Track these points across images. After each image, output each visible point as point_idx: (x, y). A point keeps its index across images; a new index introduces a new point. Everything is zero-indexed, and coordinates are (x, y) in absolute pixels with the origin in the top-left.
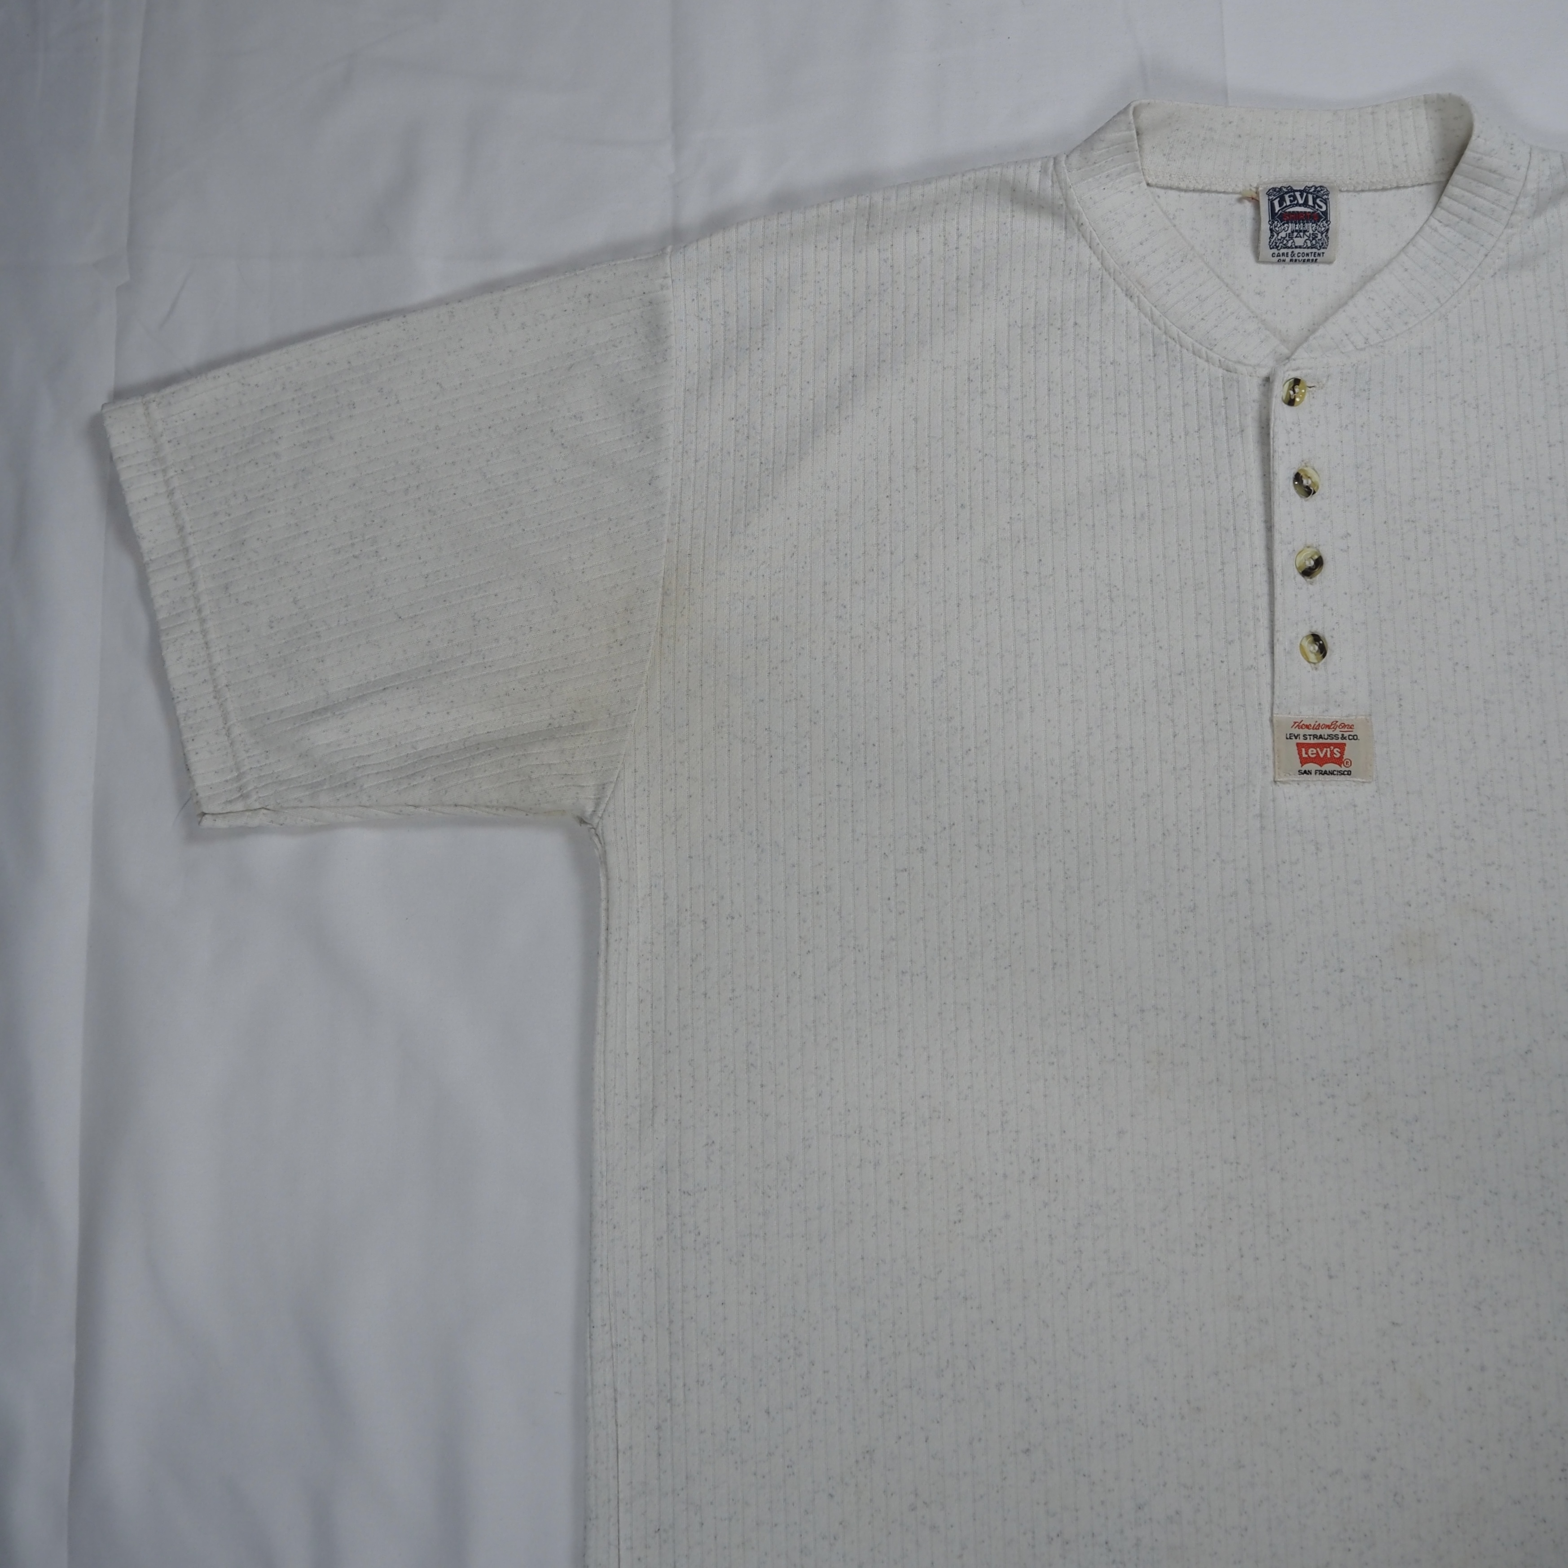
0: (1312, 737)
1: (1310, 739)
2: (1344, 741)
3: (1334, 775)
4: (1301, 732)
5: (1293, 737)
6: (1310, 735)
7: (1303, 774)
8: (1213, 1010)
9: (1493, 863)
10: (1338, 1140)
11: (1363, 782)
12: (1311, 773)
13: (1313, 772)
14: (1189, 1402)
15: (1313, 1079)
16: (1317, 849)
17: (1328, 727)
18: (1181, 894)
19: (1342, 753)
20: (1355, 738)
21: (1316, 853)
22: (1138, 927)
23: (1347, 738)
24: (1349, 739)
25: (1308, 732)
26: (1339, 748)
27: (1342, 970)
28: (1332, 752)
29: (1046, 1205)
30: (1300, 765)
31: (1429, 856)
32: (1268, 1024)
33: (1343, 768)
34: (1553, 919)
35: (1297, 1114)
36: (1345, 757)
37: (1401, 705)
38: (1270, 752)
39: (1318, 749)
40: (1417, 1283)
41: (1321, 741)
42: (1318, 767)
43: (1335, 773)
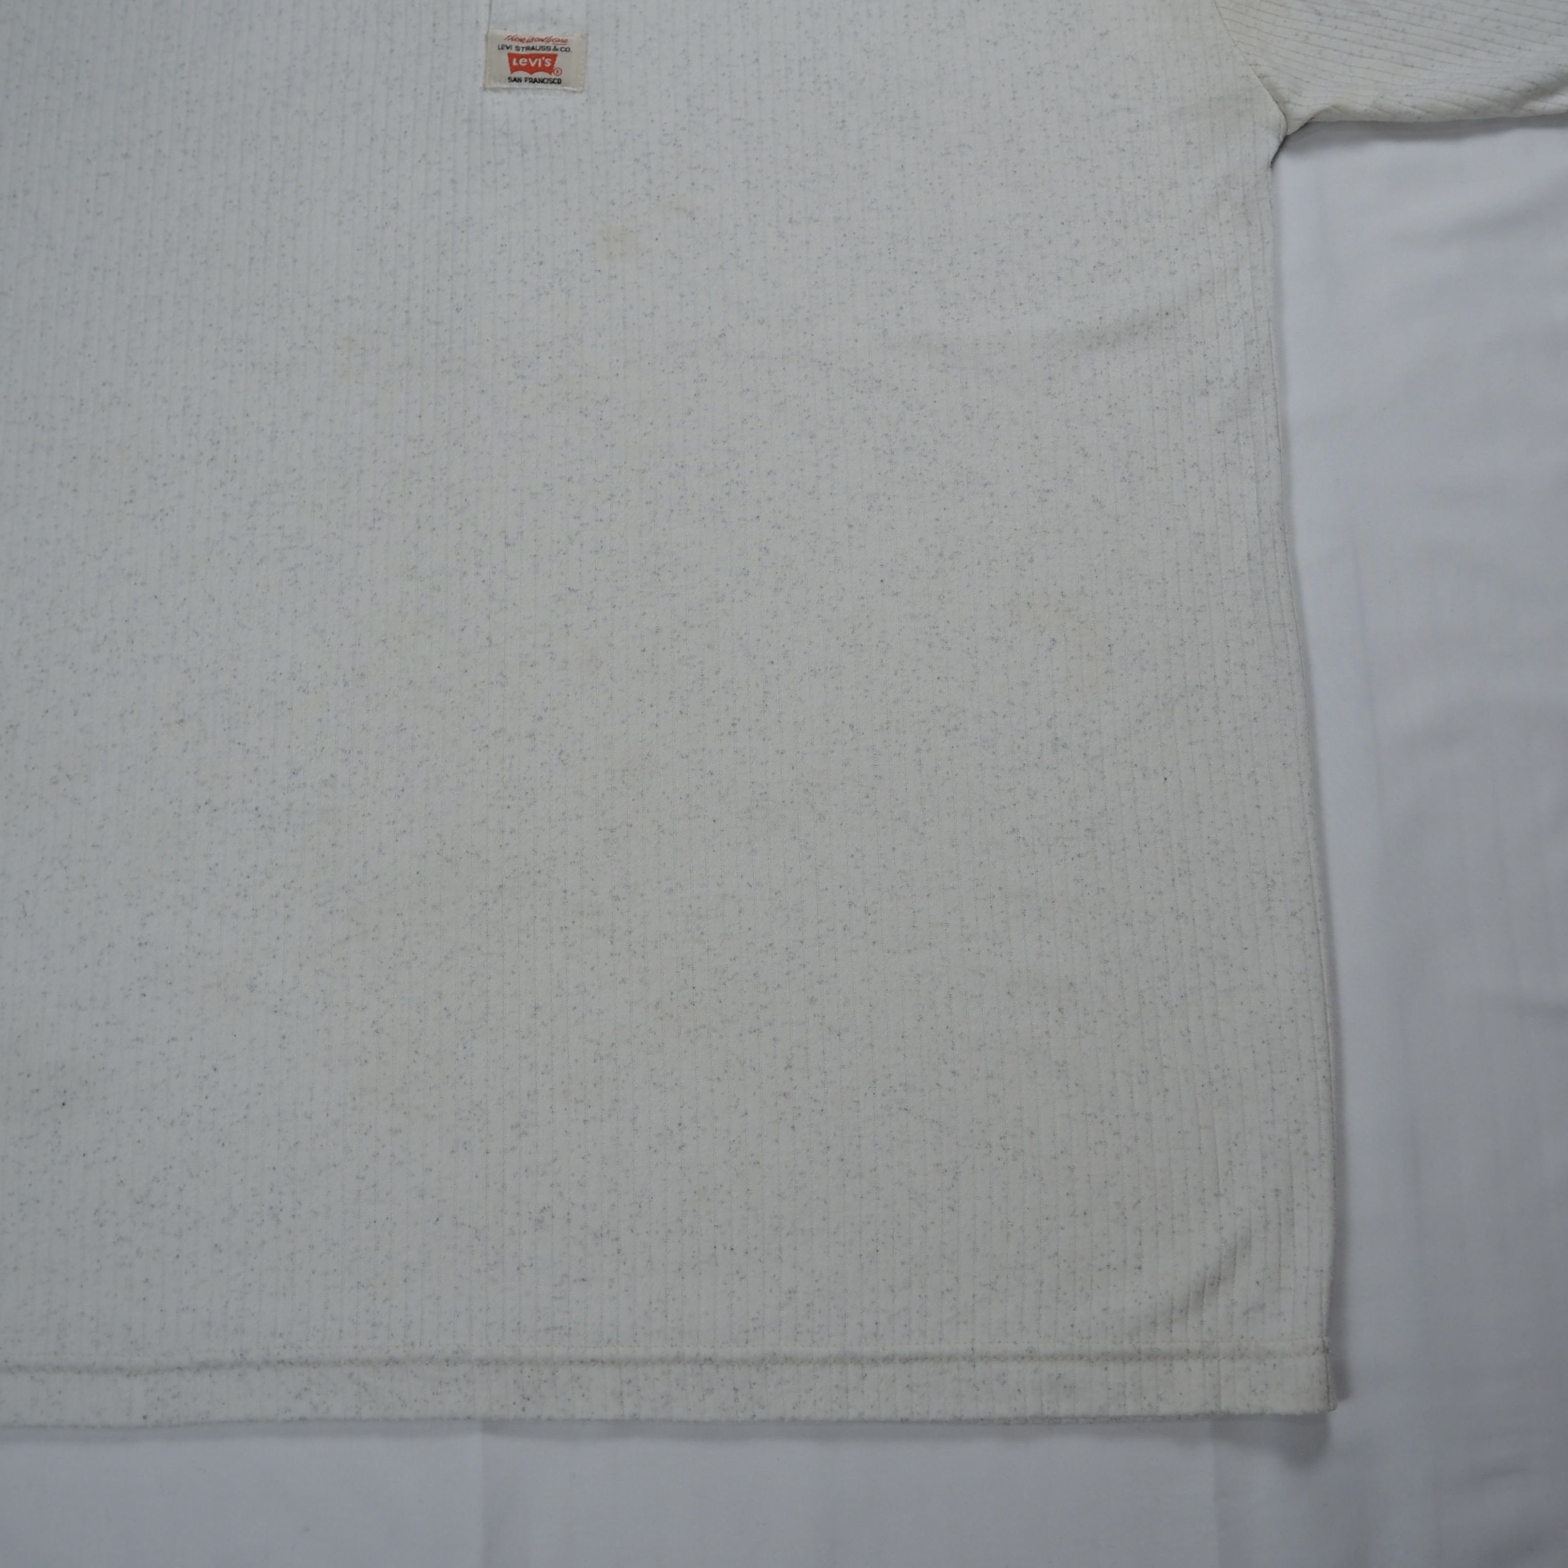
0: (525, 49)
1: (523, 50)
2: (556, 52)
3: (545, 83)
4: (514, 44)
5: (505, 48)
6: (523, 48)
7: (513, 81)
8: (408, 299)
9: (699, 167)
10: (525, 417)
11: (574, 92)
12: (521, 81)
13: (523, 80)
14: (353, 669)
15: (503, 360)
16: (524, 151)
17: (542, 40)
18: (385, 193)
19: (553, 63)
20: (567, 50)
21: (522, 155)
22: (340, 223)
23: (559, 49)
24: (561, 50)
25: (521, 45)
26: (551, 58)
27: (541, 263)
28: (543, 62)
29: (222, 484)
30: (509, 72)
31: (636, 160)
32: (461, 309)
33: (553, 76)
34: (755, 216)
35: (483, 391)
36: (556, 66)
37: (617, 27)
38: (482, 63)
39: (530, 60)
40: (596, 551)
41: (533, 52)
42: (528, 75)
43: (545, 81)
